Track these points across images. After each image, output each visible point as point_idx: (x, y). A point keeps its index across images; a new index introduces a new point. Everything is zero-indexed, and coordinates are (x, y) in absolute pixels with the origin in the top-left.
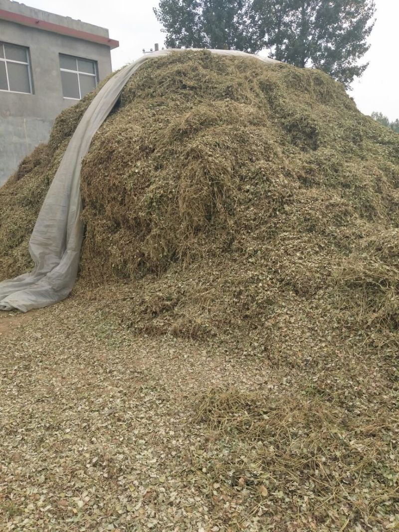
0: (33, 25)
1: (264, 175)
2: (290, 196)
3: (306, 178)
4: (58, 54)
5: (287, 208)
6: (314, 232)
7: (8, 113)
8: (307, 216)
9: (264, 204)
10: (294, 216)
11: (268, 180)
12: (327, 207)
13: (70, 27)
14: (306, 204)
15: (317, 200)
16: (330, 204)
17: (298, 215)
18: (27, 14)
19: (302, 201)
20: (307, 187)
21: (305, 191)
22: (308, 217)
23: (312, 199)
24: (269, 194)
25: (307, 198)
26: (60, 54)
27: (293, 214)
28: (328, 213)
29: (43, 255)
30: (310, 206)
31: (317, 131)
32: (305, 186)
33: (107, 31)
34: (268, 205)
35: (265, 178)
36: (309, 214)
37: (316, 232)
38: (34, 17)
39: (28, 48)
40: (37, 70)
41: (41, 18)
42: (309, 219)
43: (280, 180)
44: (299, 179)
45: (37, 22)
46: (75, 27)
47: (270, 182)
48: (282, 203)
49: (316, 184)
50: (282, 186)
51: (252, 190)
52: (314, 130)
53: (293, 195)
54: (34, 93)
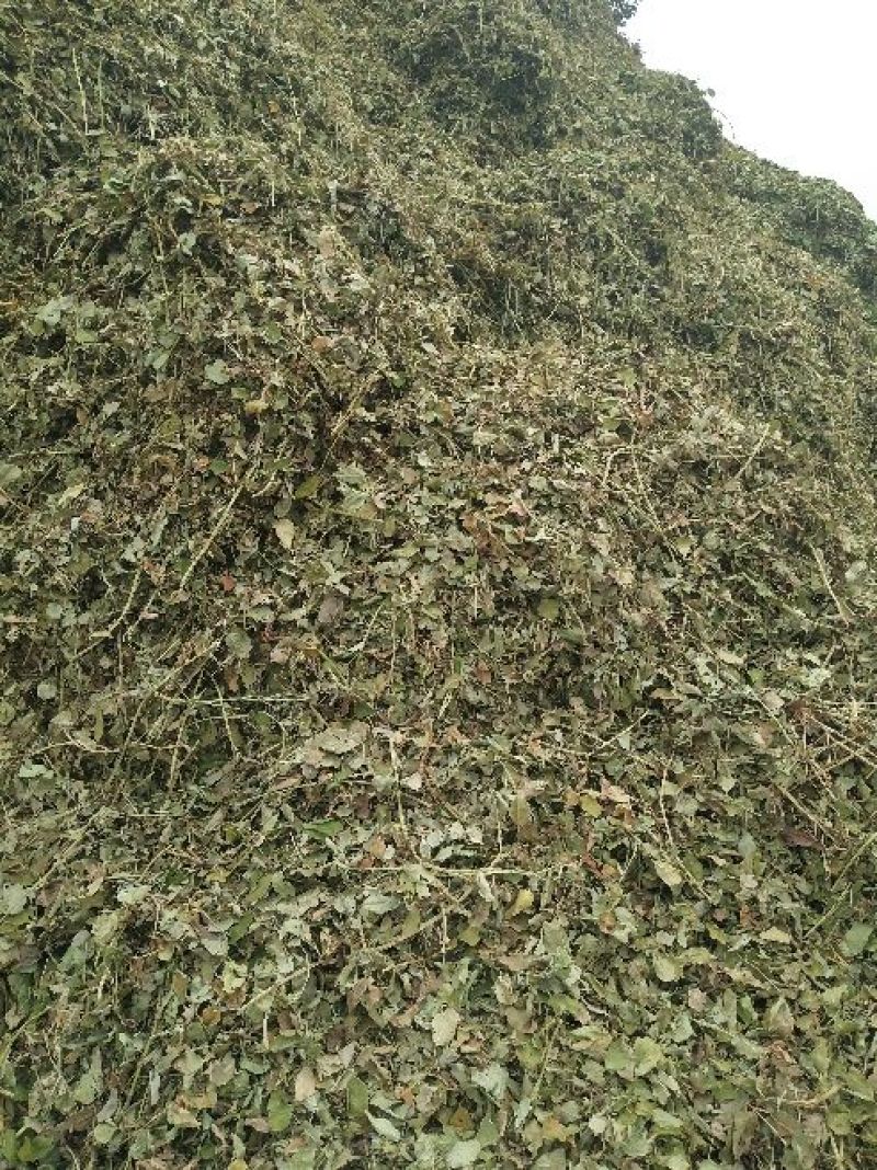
1: (183, 221)
2: (385, 391)
3: (502, 275)
5: (361, 493)
6: (578, 704)
8: (522, 571)
9: (170, 459)
10: (417, 563)
11: (210, 254)
12: (663, 483)
14: (506, 459)
15: (588, 428)
16: (681, 457)
17: (449, 563)
19: (481, 437)
20: (509, 332)
21: (498, 355)
22: (527, 578)
23: (550, 421)
24: (216, 373)
25: (517, 412)
27: (409, 550)
28: (672, 535)
30: (538, 482)
31: (543, 73)
32: (495, 329)
34: (201, 463)
35: (187, 241)
36: (531, 552)
37: (591, 704)
42: (533, 599)
43: (308, 264)
44: (457, 276)
47: (230, 277)
48: (324, 453)
49: (556, 317)
50: (326, 308)
51: (84, 338)
52: (528, 64)
53: (407, 386)
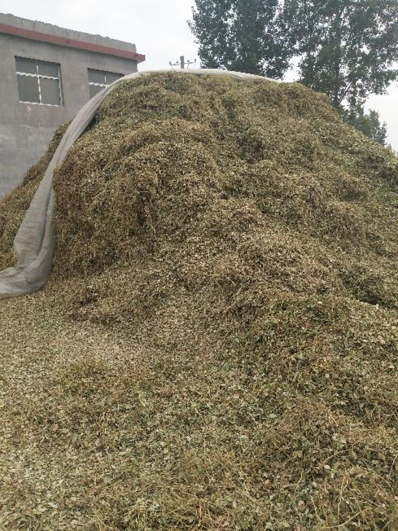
0: (65, 44)
4: (87, 70)
7: (39, 124)
13: (99, 44)
18: (59, 34)
26: (89, 69)
29: (24, 252)
33: (134, 46)
38: (65, 36)
39: (59, 65)
40: (67, 85)
41: (72, 37)
45: (68, 42)
46: (104, 44)
54: (64, 106)
